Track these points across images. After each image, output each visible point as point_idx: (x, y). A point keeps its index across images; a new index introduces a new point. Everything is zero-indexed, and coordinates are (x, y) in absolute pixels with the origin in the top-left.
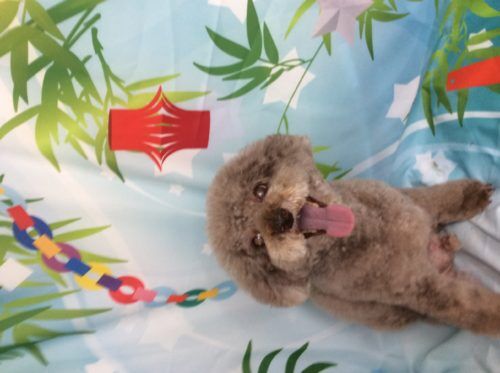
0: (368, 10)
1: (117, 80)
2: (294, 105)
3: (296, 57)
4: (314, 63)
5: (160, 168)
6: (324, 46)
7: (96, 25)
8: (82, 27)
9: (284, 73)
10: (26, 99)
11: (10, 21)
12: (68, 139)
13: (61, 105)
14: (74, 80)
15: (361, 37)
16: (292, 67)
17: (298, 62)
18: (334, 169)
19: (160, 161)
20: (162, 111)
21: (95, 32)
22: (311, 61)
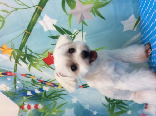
0: (93, 7)
1: (39, 54)
2: (85, 41)
3: (77, 31)
4: (83, 30)
6: (83, 24)
7: (28, 47)
8: (26, 49)
9: (76, 36)
10: (28, 63)
11: (15, 54)
12: (40, 67)
13: (34, 62)
14: (32, 58)
15: (95, 16)
16: (77, 33)
17: (78, 32)
20: (52, 55)
21: (28, 49)
22: (82, 29)
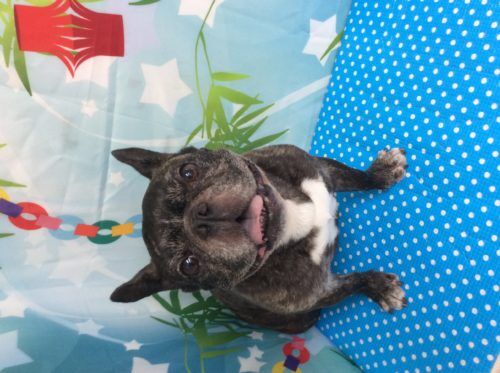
2: (210, 22)
5: (73, 75)
18: (255, 101)
19: (73, 68)
20: (70, 11)
